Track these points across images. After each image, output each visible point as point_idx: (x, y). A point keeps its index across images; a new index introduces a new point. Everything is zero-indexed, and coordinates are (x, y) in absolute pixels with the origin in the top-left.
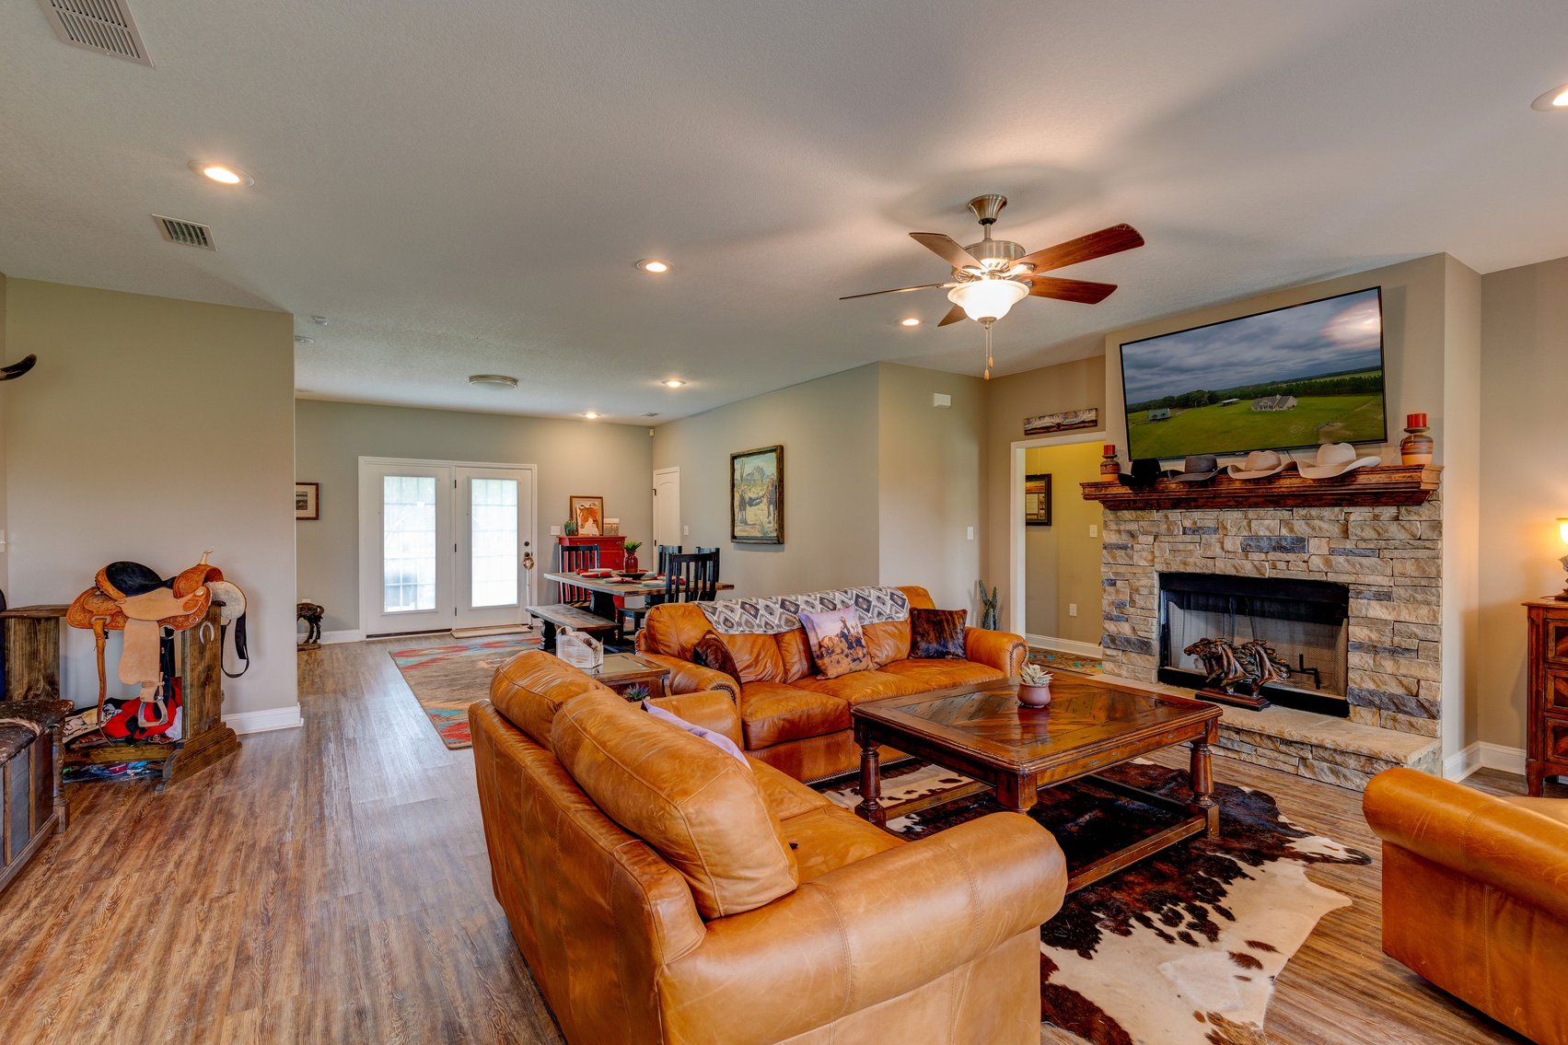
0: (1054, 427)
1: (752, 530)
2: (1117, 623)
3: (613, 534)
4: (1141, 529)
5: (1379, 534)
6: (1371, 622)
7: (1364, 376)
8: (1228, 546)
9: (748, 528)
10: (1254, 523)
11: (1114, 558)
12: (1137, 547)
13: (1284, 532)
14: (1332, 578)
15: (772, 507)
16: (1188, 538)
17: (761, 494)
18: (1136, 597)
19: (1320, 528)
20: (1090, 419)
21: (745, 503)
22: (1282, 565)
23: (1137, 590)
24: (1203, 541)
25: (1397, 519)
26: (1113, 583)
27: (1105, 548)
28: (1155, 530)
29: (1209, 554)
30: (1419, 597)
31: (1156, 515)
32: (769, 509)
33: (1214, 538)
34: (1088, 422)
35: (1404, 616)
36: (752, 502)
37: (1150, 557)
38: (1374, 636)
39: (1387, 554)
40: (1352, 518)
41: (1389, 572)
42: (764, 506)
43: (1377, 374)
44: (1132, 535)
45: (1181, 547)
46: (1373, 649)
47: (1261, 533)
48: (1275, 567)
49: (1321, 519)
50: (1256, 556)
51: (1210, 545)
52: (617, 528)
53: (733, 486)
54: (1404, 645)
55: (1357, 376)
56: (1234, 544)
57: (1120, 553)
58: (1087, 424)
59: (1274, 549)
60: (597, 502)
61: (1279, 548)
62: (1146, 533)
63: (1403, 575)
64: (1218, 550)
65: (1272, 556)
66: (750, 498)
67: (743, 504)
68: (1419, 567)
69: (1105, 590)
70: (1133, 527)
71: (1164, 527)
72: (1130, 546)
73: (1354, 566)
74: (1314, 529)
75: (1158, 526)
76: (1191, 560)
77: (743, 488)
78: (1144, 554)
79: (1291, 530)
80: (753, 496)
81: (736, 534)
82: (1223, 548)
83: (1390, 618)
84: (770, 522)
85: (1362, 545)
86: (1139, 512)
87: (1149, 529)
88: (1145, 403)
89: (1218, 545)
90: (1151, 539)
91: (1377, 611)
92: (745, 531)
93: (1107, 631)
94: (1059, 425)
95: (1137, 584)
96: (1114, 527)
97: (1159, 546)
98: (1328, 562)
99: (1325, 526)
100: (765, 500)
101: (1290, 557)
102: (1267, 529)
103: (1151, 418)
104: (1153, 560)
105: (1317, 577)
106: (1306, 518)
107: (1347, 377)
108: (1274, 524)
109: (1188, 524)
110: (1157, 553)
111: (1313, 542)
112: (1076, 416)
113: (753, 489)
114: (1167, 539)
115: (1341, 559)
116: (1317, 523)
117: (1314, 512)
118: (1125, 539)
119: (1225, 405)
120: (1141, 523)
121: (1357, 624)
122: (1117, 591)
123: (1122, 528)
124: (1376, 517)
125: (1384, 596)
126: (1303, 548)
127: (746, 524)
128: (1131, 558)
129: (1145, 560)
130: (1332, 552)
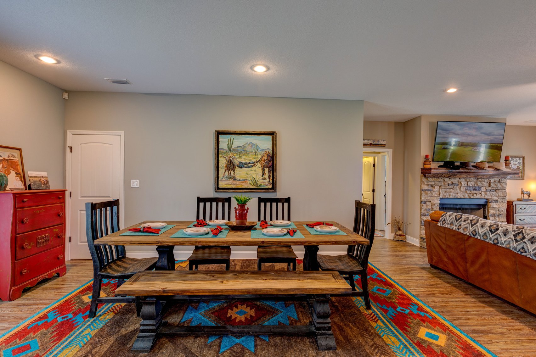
0: (369, 144)
1: (243, 184)
2: (426, 217)
3: (42, 189)
4: (435, 184)
5: (496, 186)
6: (494, 209)
7: (499, 145)
8: (462, 189)
9: (237, 182)
10: (469, 182)
11: (427, 194)
12: (435, 190)
13: (475, 185)
14: (487, 197)
15: (266, 170)
16: (450, 187)
17: (254, 160)
18: (433, 207)
19: (484, 184)
20: (384, 144)
21: (234, 165)
22: (475, 195)
23: (434, 205)
24: (454, 188)
25: (499, 182)
26: (425, 203)
27: (423, 191)
28: (440, 184)
29: (456, 192)
30: (504, 201)
31: (441, 180)
32: (263, 170)
33: (457, 187)
34: (383, 145)
35: (501, 206)
36: (241, 166)
37: (438, 193)
38: (495, 212)
39: (497, 191)
40: (491, 181)
41: (497, 196)
42: (258, 169)
43: (501, 145)
44: (432, 186)
45: (448, 190)
46: (494, 215)
47: (470, 186)
48: (473, 195)
49: (484, 181)
50: (468, 192)
51: (456, 189)
52: (47, 181)
53: (217, 153)
54: (501, 214)
55: (497, 145)
56: (463, 189)
57: (429, 192)
58: (382, 145)
59: (474, 190)
60: (16, 153)
61: (475, 190)
62: (437, 185)
63: (500, 196)
64: (459, 191)
65: (473, 192)
66: (240, 163)
67: (231, 166)
68: (503, 194)
69: (422, 205)
70: (433, 183)
71: (443, 183)
72: (432, 190)
73: (491, 194)
74: (482, 184)
75: (441, 183)
76: (451, 194)
77: (230, 155)
78: (437, 192)
79: (477, 185)
80: (244, 161)
81: (220, 186)
82: (460, 190)
83: (497, 207)
84: (265, 179)
85: (492, 189)
86: (436, 178)
87: (438, 184)
88: (442, 142)
89: (459, 189)
90: (439, 187)
91: (495, 205)
92: (234, 184)
93: (423, 219)
94: (371, 144)
95: (434, 203)
96: (426, 183)
97: (441, 190)
98: (486, 194)
99: (485, 184)
100: (259, 165)
101: (477, 192)
102: (472, 184)
103: (443, 148)
104: (440, 195)
105: (483, 197)
106: (480, 181)
107: (495, 145)
108: (472, 183)
109: (450, 182)
110: (441, 192)
111: (482, 188)
112: (378, 142)
113: (245, 157)
114: (444, 187)
115: (488, 192)
116: (483, 183)
117: (483, 180)
118: (430, 188)
119: (465, 147)
120: (435, 182)
121: (491, 209)
122: (427, 206)
123: (429, 184)
124: (495, 182)
125: (497, 201)
126: (481, 190)
127: (235, 179)
128: (432, 194)
129: (437, 194)
130: (486, 190)
